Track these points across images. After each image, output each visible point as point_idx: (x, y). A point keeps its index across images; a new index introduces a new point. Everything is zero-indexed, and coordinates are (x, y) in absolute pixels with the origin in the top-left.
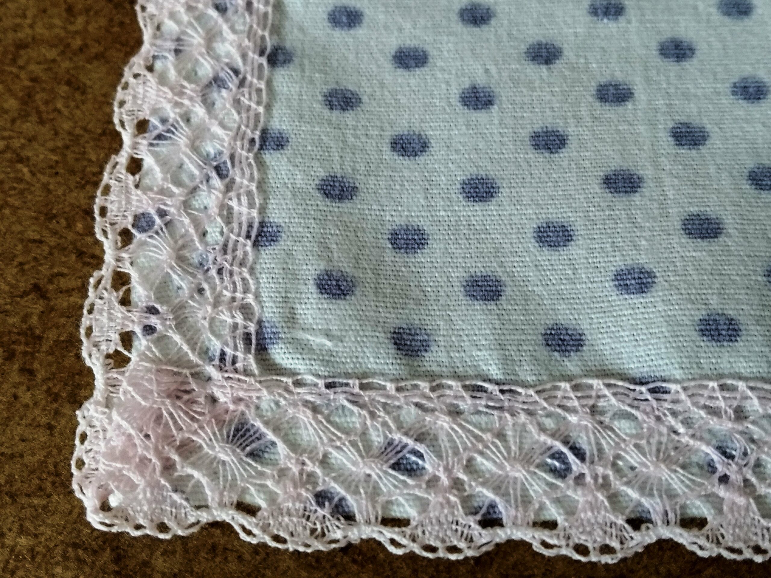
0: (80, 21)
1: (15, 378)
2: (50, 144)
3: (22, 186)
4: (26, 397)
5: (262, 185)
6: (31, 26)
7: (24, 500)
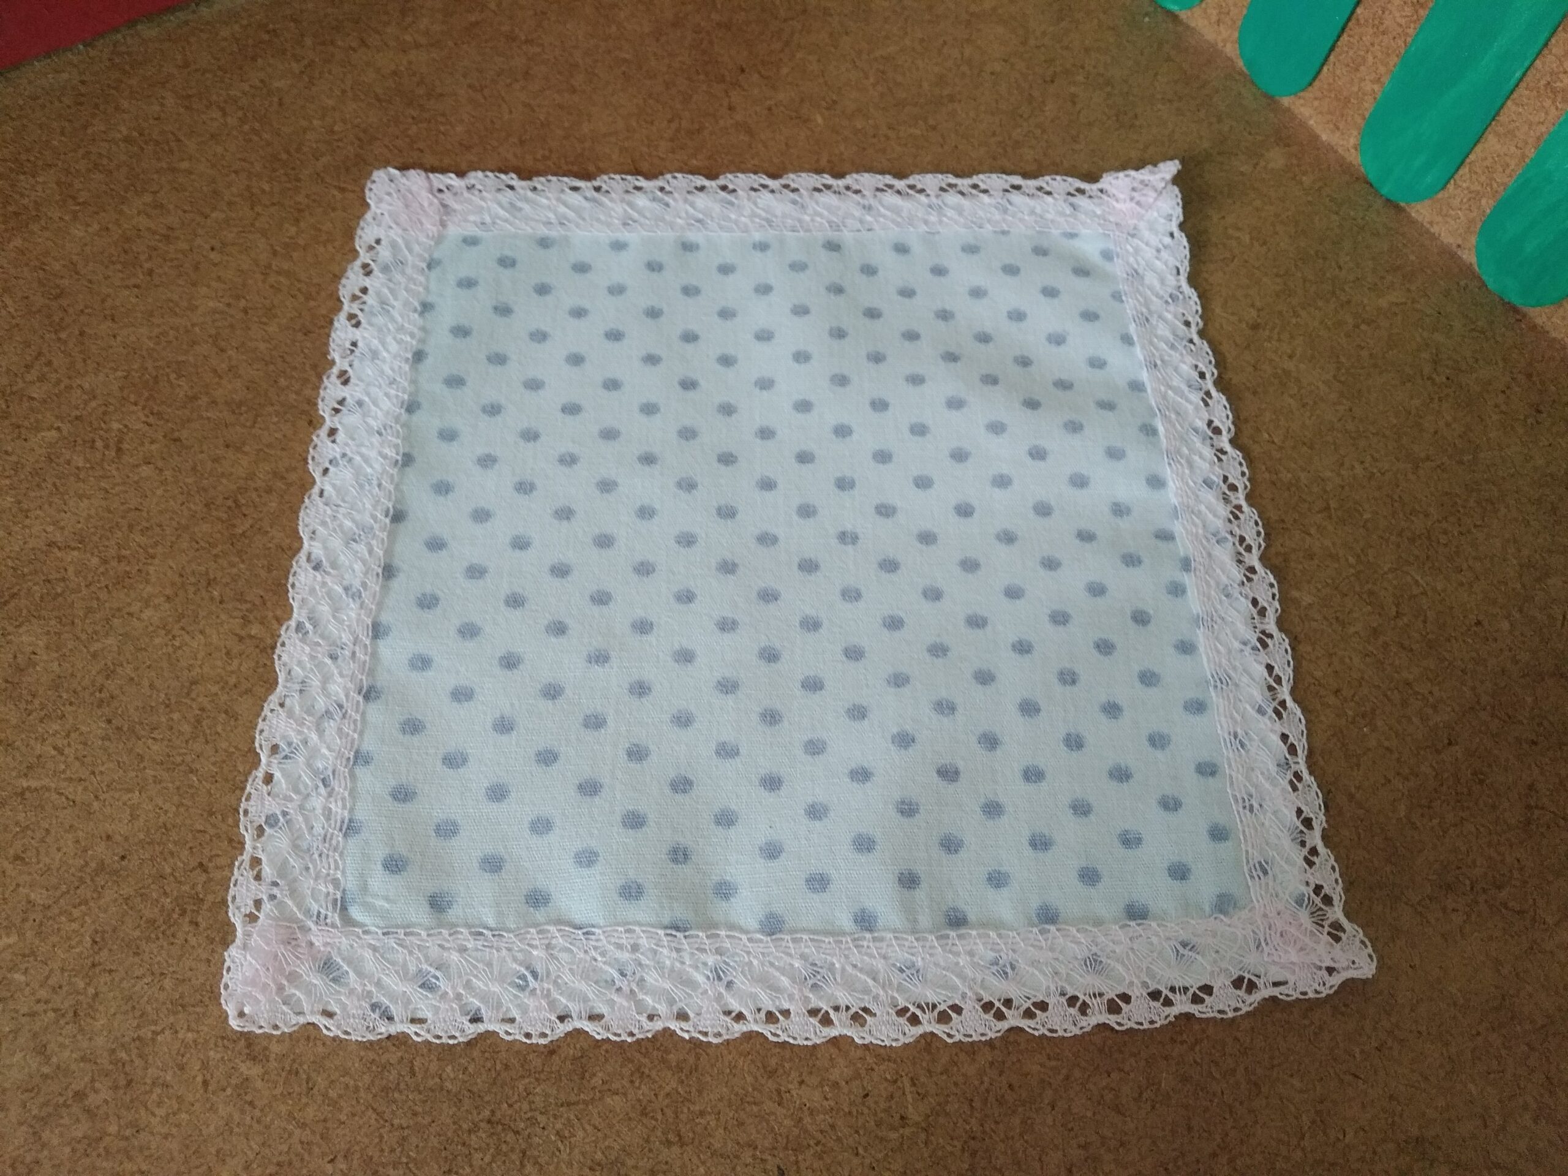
0: (236, 662)
1: (186, 927)
2: (213, 759)
3: (192, 791)
4: (193, 941)
5: (353, 793)
6: (201, 667)
7: (191, 1009)
